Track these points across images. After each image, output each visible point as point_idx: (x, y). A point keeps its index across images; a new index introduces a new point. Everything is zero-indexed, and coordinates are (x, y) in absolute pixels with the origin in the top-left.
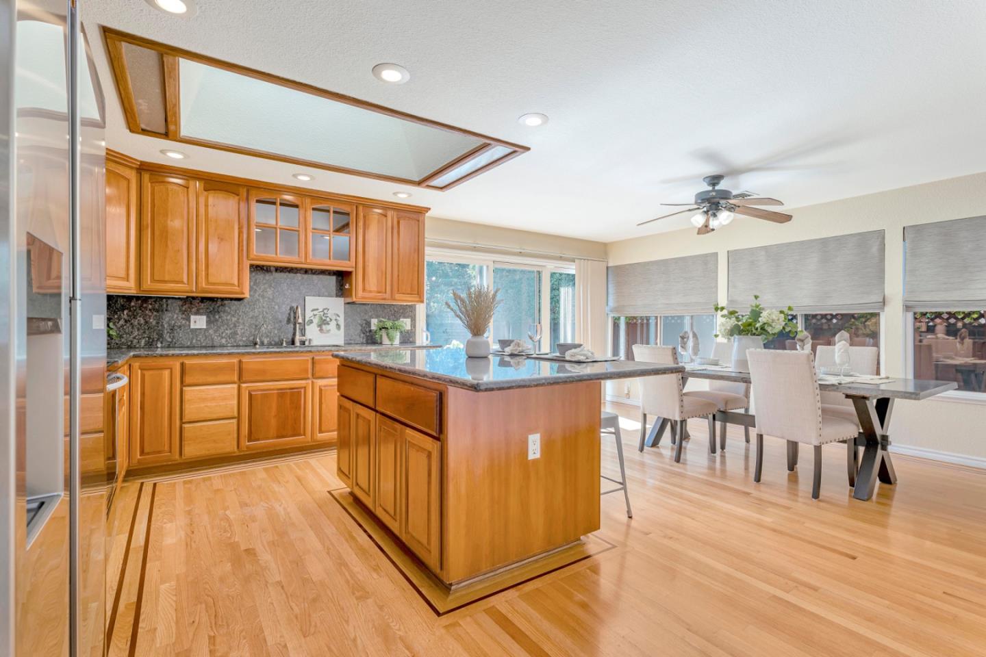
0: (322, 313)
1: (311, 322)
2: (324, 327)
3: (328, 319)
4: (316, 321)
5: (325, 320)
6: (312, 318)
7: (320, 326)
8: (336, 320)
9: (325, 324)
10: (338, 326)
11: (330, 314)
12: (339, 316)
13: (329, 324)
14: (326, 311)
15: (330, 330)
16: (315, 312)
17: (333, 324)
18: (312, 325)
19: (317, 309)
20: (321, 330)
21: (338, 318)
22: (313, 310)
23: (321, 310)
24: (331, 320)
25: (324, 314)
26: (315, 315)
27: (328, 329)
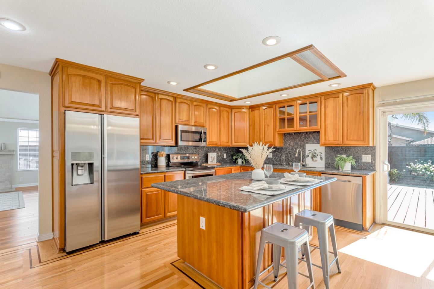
0: (313, 152)
1: (308, 156)
2: (314, 158)
3: (316, 155)
4: (310, 155)
5: (314, 155)
6: (308, 154)
7: (312, 158)
8: (320, 155)
9: (315, 157)
10: (321, 158)
11: (317, 152)
12: (322, 153)
13: (316, 157)
14: (315, 151)
15: (317, 160)
16: (310, 152)
17: (319, 157)
18: (308, 157)
19: (311, 150)
20: (313, 160)
21: (321, 154)
22: (309, 151)
23: (313, 150)
24: (318, 155)
25: (314, 152)
26: (310, 153)
27: (316, 159)
